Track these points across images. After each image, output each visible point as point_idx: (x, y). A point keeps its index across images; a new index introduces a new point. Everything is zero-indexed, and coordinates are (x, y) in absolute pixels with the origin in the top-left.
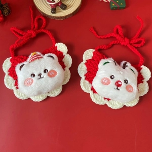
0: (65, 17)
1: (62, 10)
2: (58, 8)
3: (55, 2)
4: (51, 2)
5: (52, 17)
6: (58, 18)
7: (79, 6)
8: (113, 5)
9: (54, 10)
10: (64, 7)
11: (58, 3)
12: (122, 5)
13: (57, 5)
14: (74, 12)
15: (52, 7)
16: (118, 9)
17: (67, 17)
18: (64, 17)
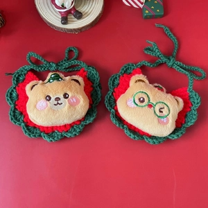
0: (80, 30)
1: (76, 19)
2: (71, 17)
3: (65, 8)
4: (60, 8)
5: (62, 29)
6: (71, 30)
7: (100, 14)
8: (147, 12)
9: (65, 20)
10: (79, 15)
11: (71, 10)
12: (159, 12)
13: (69, 12)
14: (93, 22)
15: (62, 15)
16: (153, 17)
17: (83, 30)
18: (78, 29)
